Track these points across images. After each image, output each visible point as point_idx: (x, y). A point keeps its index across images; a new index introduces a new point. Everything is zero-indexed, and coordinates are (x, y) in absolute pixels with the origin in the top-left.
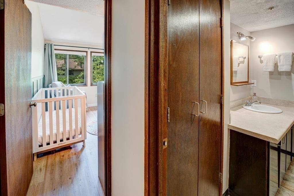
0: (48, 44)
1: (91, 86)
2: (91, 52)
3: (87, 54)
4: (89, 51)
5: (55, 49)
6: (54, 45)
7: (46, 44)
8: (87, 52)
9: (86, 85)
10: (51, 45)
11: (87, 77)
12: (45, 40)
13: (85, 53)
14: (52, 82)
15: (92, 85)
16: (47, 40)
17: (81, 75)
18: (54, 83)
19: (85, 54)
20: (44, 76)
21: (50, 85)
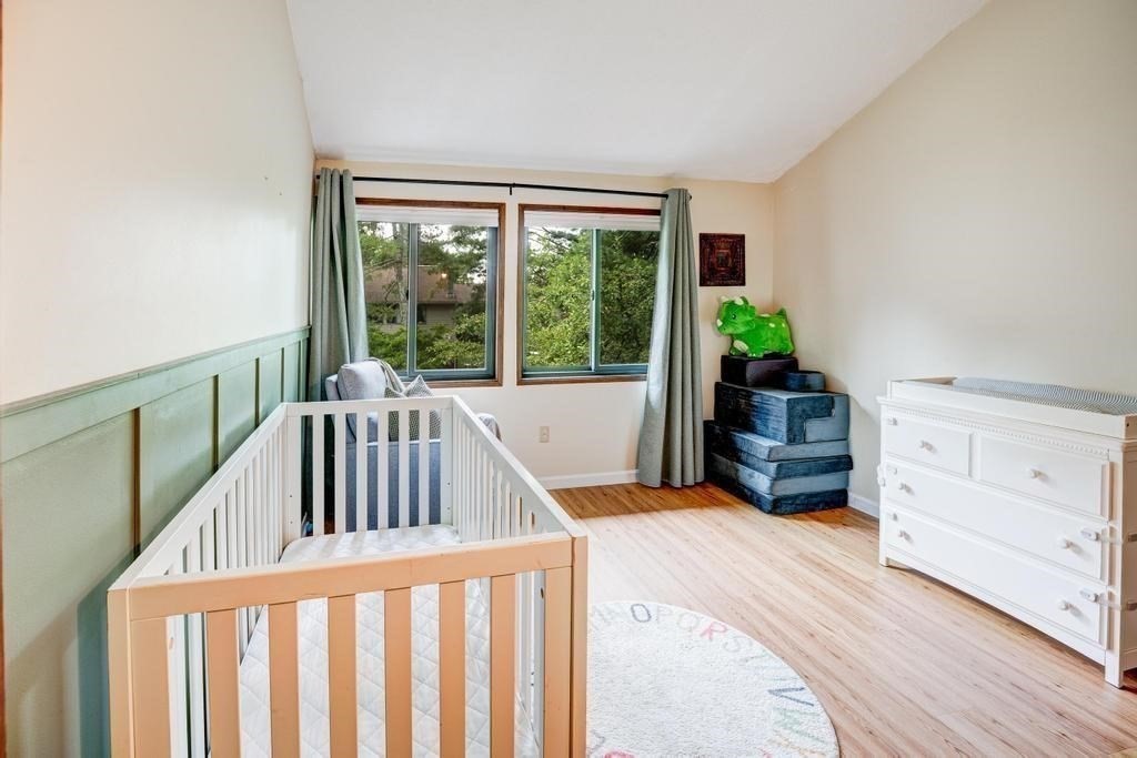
0: (329, 175)
1: (519, 383)
2: (523, 208)
3: (501, 219)
4: (513, 201)
5: (360, 201)
6: (355, 179)
7: (318, 177)
8: (500, 207)
9: (492, 377)
10: (341, 177)
11: (501, 337)
12: (317, 158)
13: (495, 213)
14: (344, 362)
15: (523, 377)
16: (326, 158)
17: (463, 326)
18: (350, 372)
19: (491, 217)
20: (310, 330)
21: (334, 378)
